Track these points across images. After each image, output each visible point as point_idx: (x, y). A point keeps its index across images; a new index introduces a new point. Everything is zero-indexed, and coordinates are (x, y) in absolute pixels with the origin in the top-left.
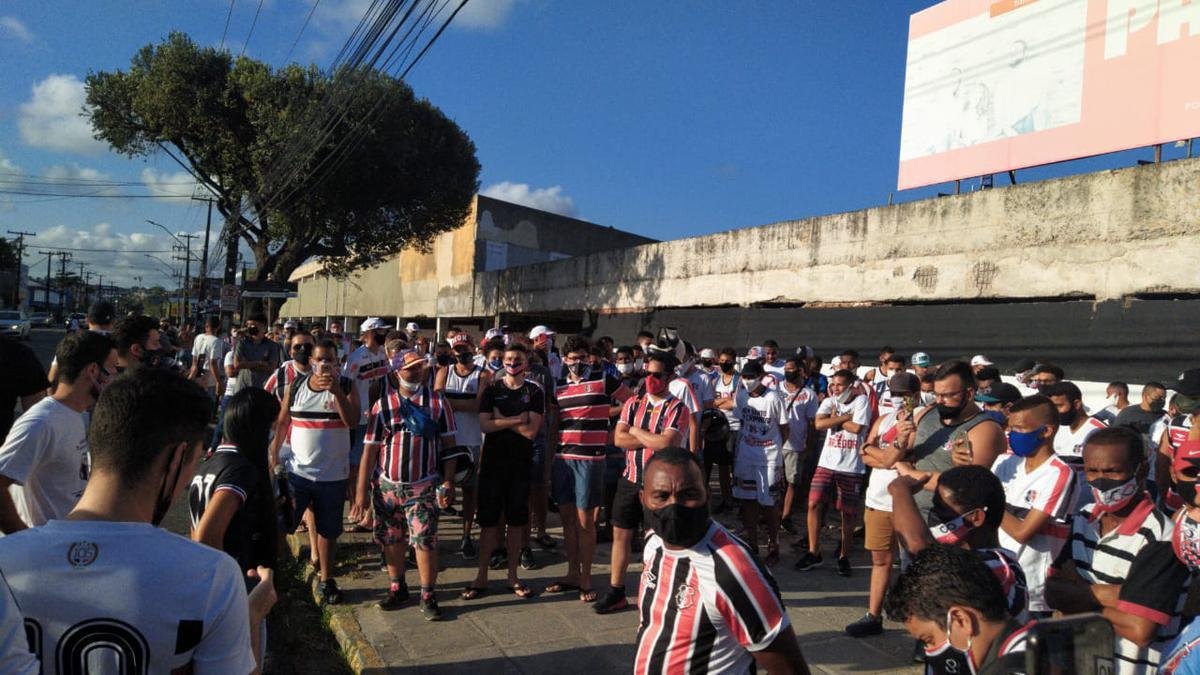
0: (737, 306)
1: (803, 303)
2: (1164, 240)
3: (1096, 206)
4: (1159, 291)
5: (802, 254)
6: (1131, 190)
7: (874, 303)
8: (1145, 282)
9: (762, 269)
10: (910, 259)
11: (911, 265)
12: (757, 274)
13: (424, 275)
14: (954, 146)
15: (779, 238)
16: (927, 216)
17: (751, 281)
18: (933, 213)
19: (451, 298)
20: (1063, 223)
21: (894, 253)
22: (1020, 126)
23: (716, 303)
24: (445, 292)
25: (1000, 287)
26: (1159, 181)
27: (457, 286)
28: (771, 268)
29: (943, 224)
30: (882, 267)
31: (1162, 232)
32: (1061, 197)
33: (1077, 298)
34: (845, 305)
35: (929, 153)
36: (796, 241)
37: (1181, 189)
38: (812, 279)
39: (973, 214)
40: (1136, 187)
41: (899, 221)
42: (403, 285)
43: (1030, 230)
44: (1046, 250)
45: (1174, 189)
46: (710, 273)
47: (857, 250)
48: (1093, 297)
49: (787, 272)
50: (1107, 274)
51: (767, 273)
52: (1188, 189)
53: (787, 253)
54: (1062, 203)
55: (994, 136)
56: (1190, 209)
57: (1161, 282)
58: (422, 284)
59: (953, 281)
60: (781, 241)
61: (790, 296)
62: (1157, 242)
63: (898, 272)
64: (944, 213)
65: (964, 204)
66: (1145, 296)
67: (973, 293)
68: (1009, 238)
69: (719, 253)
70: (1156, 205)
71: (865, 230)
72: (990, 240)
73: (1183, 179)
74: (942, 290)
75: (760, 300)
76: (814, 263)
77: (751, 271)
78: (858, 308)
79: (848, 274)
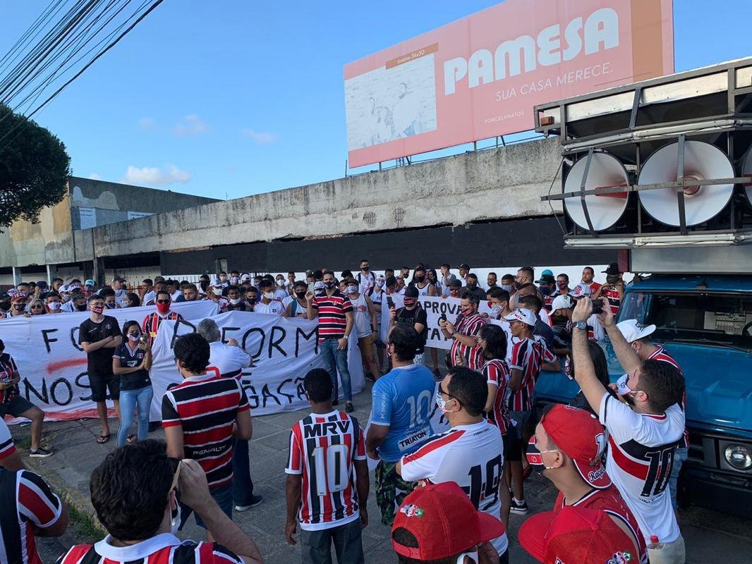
0: (264, 241)
1: (304, 238)
2: (482, 193)
3: (448, 176)
4: (481, 219)
5: (300, 208)
6: (464, 167)
7: (344, 235)
8: (475, 215)
9: (276, 218)
10: (360, 209)
11: (361, 212)
12: (274, 222)
13: (31, 235)
14: (376, 143)
15: (284, 199)
16: (366, 183)
17: (271, 225)
18: (369, 182)
19: (56, 250)
20: (434, 186)
21: (351, 206)
22: (408, 132)
23: (251, 241)
24: (51, 246)
25: (408, 222)
26: (477, 162)
27: (60, 242)
28: (282, 217)
29: (375, 188)
30: (346, 214)
31: (480, 189)
32: (431, 172)
33: (445, 225)
34: (327, 237)
35: (363, 147)
36: (295, 200)
37: (486, 165)
38: (307, 223)
39: (390, 182)
40: (466, 164)
41: (352, 186)
42: (15, 243)
43: (418, 190)
44: (428, 200)
45: (484, 166)
46: (244, 222)
47: (330, 205)
48: (452, 224)
49: (292, 219)
50: (457, 211)
51: (281, 221)
52: (489, 165)
53: (291, 208)
54: (432, 174)
55: (395, 138)
56: (491, 176)
57: (482, 215)
58: (31, 242)
59: (383, 220)
60: (286, 201)
61: (296, 233)
62: (477, 194)
63: (355, 216)
64: (375, 182)
65: (384, 176)
66: (476, 222)
67: (394, 226)
68: (409, 195)
69: (248, 209)
70: (476, 175)
71: (334, 192)
72: (400, 196)
73: (487, 160)
74: (378, 226)
75: (278, 237)
76: (308, 213)
77: (270, 220)
78: (335, 238)
79: (328, 218)
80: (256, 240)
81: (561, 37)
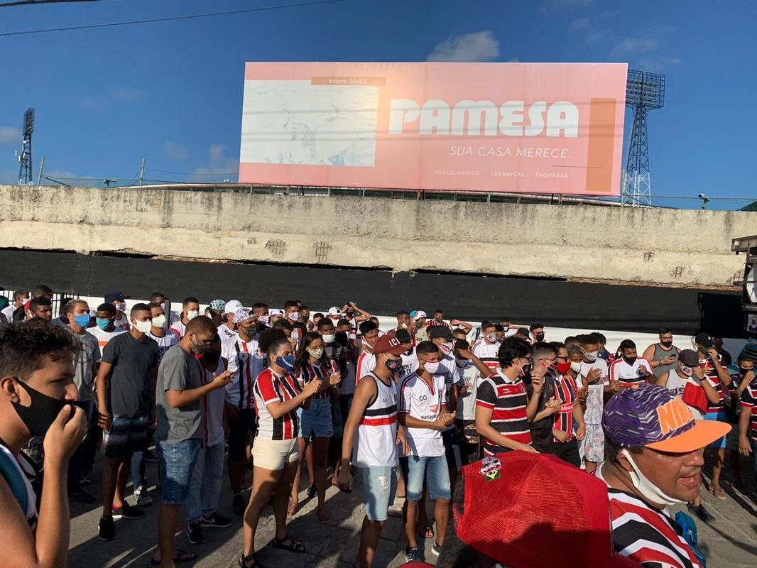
0: (73, 252)
1: (155, 256)
2: (433, 242)
3: (394, 219)
4: (430, 268)
5: (153, 217)
6: (415, 213)
7: (230, 261)
8: (422, 264)
9: (105, 223)
10: (262, 234)
11: (264, 238)
12: (99, 227)
14: (287, 162)
15: (125, 201)
16: (276, 206)
17: (90, 232)
18: (281, 205)
20: (374, 225)
21: (248, 228)
22: (334, 160)
25: (333, 259)
26: (430, 211)
28: (116, 224)
29: (289, 214)
30: (237, 236)
31: (432, 238)
32: (373, 210)
33: (383, 269)
34: (200, 260)
36: (145, 206)
37: (442, 216)
38: (164, 238)
39: (312, 211)
40: (418, 212)
41: (252, 205)
43: (353, 227)
44: (364, 239)
45: (438, 217)
46: (33, 220)
47: (212, 221)
48: (391, 269)
49: (135, 229)
50: (401, 257)
51: (111, 228)
52: (445, 217)
53: (135, 214)
54: (374, 213)
55: (315, 162)
56: (447, 228)
57: (432, 265)
59: (297, 251)
60: (128, 203)
61: (142, 249)
62: (428, 243)
63: (252, 241)
64: (290, 206)
65: (305, 203)
66: (420, 271)
67: (314, 261)
68: (339, 230)
69: (46, 203)
70: (429, 223)
71: (220, 207)
72: (325, 229)
73: (443, 211)
74: (290, 257)
75: (102, 249)
76: (167, 226)
77: (91, 224)
78: (214, 263)
79: (204, 237)
80: (56, 247)
81: (525, 114)
